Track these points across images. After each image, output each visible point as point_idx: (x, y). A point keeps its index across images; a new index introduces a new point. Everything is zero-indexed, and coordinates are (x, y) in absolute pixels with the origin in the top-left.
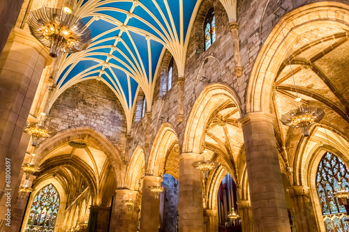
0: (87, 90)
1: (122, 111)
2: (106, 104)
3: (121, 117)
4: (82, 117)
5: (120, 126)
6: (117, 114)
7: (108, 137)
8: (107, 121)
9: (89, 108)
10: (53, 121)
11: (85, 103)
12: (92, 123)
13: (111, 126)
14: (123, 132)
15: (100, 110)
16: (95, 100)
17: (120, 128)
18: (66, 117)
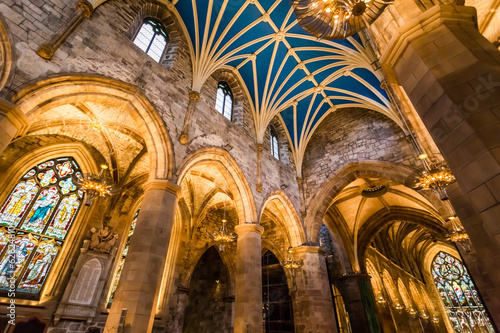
0: (327, 129)
1: (382, 117)
2: (356, 125)
3: (385, 125)
4: (335, 158)
5: (390, 135)
6: (377, 125)
7: (381, 159)
8: (368, 142)
9: (338, 144)
10: (309, 181)
11: (332, 143)
12: (351, 157)
13: (377, 144)
14: (400, 140)
15: (353, 136)
16: (341, 132)
17: (392, 138)
18: (319, 169)
